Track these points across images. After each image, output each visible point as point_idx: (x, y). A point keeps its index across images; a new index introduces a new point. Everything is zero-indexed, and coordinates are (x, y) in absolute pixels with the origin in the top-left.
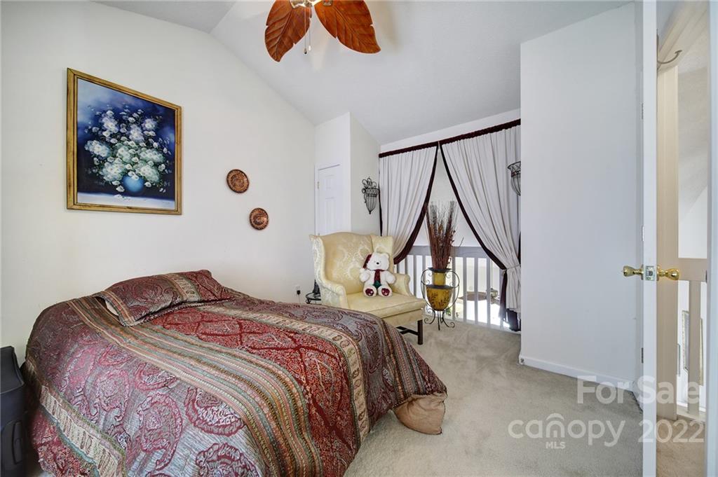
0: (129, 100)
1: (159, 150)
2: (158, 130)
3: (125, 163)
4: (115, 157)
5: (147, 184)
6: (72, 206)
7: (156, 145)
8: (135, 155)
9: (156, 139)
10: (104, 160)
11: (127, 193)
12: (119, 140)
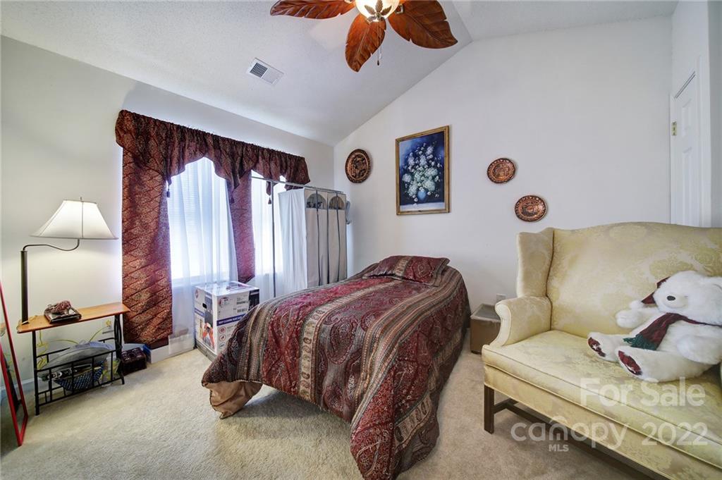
0: (419, 140)
1: (435, 166)
2: (434, 153)
3: (418, 183)
4: (413, 180)
5: (429, 193)
6: (399, 213)
7: (433, 163)
8: (422, 176)
9: (432, 160)
10: (409, 184)
11: (420, 202)
12: (415, 169)
